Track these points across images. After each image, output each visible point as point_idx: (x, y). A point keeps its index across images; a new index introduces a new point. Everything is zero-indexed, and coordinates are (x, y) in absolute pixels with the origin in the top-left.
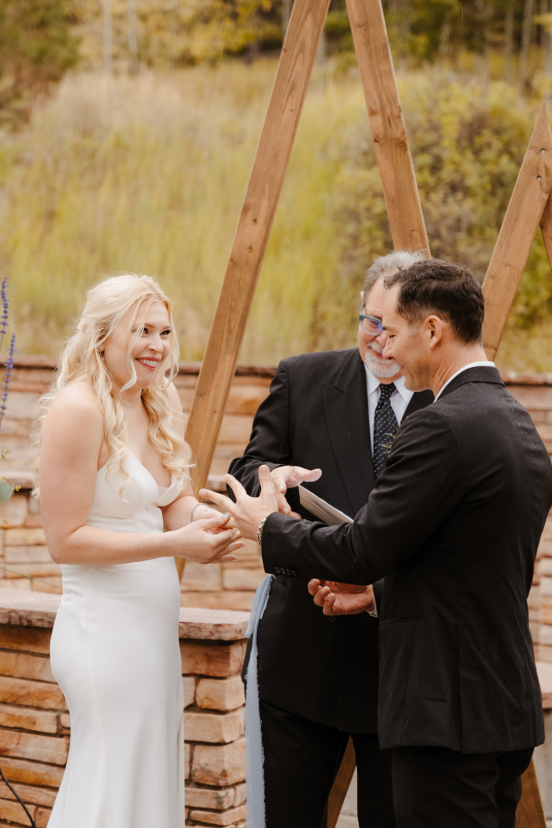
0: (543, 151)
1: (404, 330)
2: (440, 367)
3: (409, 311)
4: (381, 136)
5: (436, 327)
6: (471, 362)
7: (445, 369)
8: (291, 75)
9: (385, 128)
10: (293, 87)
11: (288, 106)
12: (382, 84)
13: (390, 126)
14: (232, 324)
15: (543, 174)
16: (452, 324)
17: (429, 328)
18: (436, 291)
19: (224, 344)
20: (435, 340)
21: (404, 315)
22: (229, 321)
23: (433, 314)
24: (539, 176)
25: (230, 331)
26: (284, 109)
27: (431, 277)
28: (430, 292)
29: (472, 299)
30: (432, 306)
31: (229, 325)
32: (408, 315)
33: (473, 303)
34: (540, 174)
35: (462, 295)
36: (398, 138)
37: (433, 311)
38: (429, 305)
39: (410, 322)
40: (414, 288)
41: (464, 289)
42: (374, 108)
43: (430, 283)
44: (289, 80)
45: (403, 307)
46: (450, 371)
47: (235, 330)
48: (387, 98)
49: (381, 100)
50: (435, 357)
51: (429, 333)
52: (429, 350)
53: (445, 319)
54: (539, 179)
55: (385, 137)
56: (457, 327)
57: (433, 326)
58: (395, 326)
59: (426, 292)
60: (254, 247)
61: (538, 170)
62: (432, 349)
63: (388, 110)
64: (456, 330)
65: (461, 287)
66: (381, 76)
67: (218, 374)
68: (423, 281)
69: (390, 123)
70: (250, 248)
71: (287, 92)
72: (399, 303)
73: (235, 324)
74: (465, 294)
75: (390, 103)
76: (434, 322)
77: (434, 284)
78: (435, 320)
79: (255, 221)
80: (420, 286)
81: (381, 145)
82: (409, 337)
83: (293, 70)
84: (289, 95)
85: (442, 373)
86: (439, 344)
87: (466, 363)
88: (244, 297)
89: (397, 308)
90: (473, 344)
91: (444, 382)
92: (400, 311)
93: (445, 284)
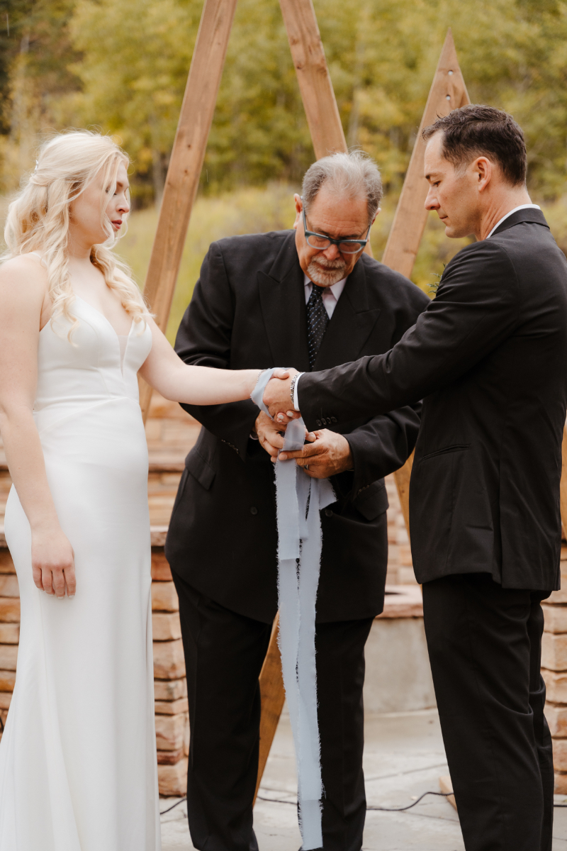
0: (450, 73)
1: (451, 175)
2: (490, 210)
3: (454, 155)
4: (303, 63)
5: (485, 169)
6: (521, 204)
7: (494, 211)
8: (217, 12)
9: (307, 56)
10: (220, 22)
11: (216, 41)
12: (302, 15)
13: (311, 53)
14: (172, 243)
15: (451, 93)
16: (500, 165)
17: (477, 171)
18: (482, 132)
19: (165, 262)
20: (484, 182)
21: (450, 159)
22: (169, 240)
23: (480, 156)
24: (448, 95)
25: (170, 249)
26: (212, 42)
27: (476, 119)
28: (477, 134)
29: (516, 139)
30: (478, 147)
31: (169, 243)
32: (454, 158)
33: (517, 144)
34: (450, 94)
35: (508, 135)
36: (318, 65)
37: (480, 153)
38: (475, 147)
39: (456, 165)
40: (459, 130)
41: (509, 129)
42: (295, 38)
43: (475, 125)
44: (216, 16)
45: (448, 151)
46: (500, 213)
47: (175, 248)
48: (307, 28)
49: (301, 31)
50: (485, 200)
51: (477, 175)
52: (477, 193)
53: (492, 159)
54: (448, 98)
55: (307, 63)
56: (504, 168)
57: (483, 169)
58: (440, 171)
59: (472, 134)
60: (189, 170)
61: (446, 89)
62: (480, 192)
63: (308, 39)
64: (504, 171)
65: (506, 128)
66: (300, 8)
67: (160, 289)
68: (468, 123)
69: (310, 51)
70: (186, 172)
71: (214, 27)
72: (443, 147)
73: (175, 242)
74: (511, 134)
75: (309, 32)
76: (483, 163)
77: (479, 126)
78: (484, 161)
79: (189, 146)
80: (464, 128)
81: (304, 71)
82: (457, 181)
83: (218, 7)
84: (216, 30)
85: (491, 217)
86: (487, 187)
87: (517, 205)
88: (181, 217)
89: (442, 153)
90: (520, 186)
91: (494, 225)
92: (445, 155)
93: (490, 125)
